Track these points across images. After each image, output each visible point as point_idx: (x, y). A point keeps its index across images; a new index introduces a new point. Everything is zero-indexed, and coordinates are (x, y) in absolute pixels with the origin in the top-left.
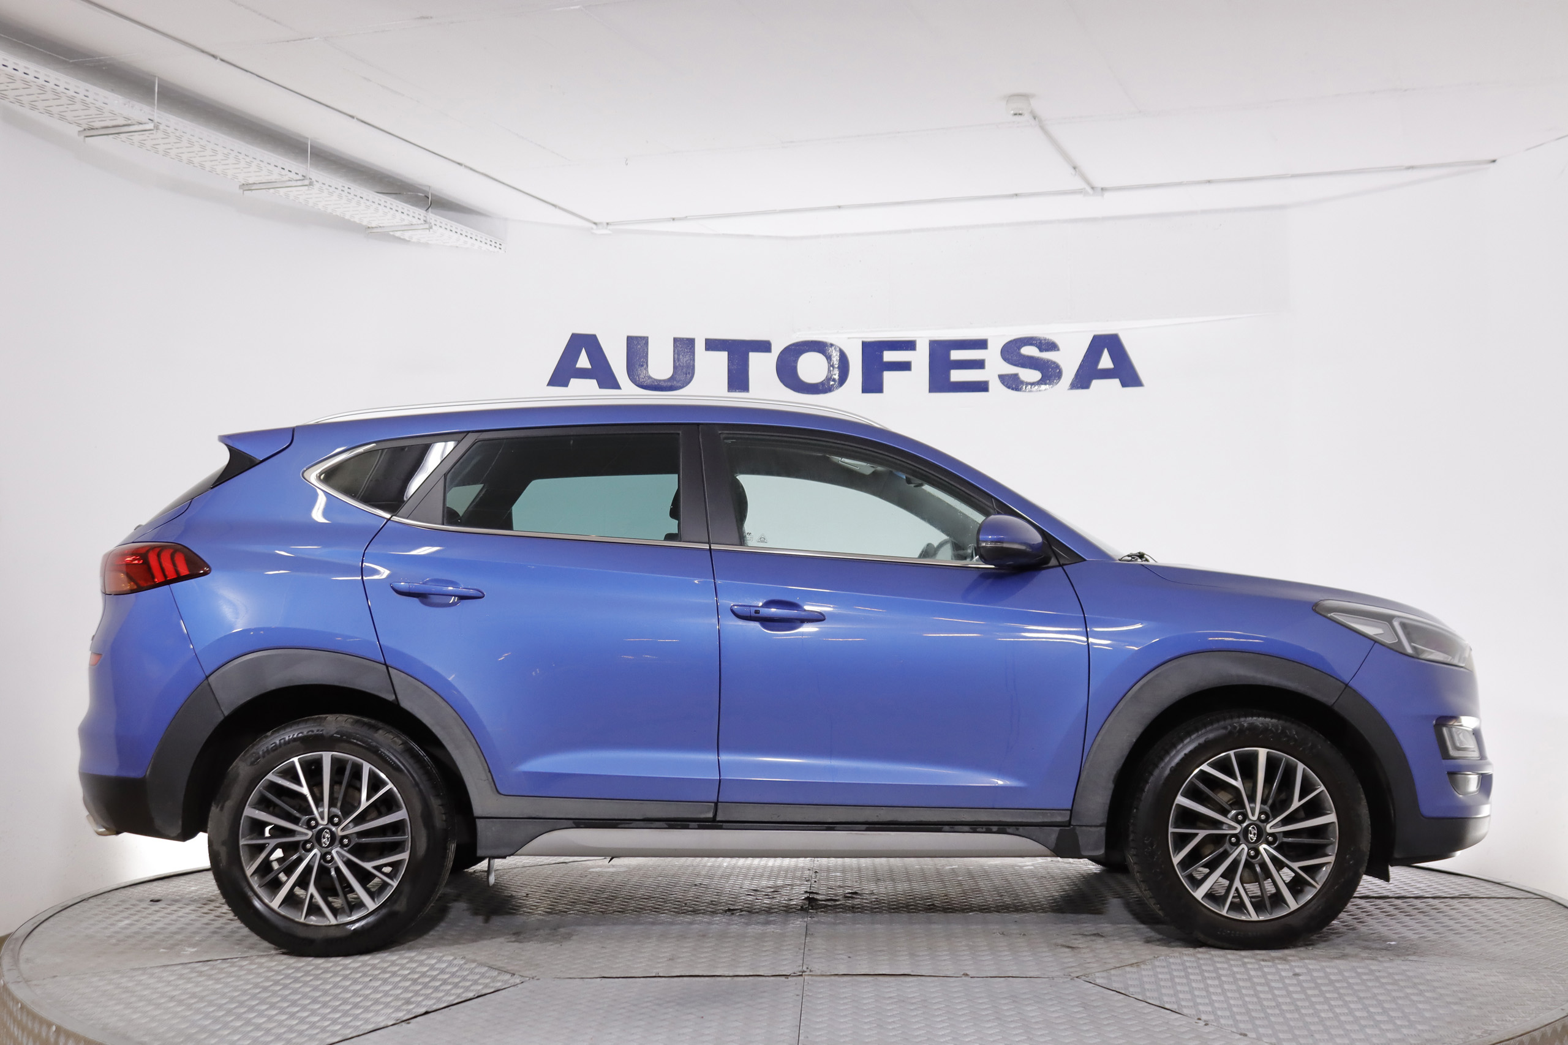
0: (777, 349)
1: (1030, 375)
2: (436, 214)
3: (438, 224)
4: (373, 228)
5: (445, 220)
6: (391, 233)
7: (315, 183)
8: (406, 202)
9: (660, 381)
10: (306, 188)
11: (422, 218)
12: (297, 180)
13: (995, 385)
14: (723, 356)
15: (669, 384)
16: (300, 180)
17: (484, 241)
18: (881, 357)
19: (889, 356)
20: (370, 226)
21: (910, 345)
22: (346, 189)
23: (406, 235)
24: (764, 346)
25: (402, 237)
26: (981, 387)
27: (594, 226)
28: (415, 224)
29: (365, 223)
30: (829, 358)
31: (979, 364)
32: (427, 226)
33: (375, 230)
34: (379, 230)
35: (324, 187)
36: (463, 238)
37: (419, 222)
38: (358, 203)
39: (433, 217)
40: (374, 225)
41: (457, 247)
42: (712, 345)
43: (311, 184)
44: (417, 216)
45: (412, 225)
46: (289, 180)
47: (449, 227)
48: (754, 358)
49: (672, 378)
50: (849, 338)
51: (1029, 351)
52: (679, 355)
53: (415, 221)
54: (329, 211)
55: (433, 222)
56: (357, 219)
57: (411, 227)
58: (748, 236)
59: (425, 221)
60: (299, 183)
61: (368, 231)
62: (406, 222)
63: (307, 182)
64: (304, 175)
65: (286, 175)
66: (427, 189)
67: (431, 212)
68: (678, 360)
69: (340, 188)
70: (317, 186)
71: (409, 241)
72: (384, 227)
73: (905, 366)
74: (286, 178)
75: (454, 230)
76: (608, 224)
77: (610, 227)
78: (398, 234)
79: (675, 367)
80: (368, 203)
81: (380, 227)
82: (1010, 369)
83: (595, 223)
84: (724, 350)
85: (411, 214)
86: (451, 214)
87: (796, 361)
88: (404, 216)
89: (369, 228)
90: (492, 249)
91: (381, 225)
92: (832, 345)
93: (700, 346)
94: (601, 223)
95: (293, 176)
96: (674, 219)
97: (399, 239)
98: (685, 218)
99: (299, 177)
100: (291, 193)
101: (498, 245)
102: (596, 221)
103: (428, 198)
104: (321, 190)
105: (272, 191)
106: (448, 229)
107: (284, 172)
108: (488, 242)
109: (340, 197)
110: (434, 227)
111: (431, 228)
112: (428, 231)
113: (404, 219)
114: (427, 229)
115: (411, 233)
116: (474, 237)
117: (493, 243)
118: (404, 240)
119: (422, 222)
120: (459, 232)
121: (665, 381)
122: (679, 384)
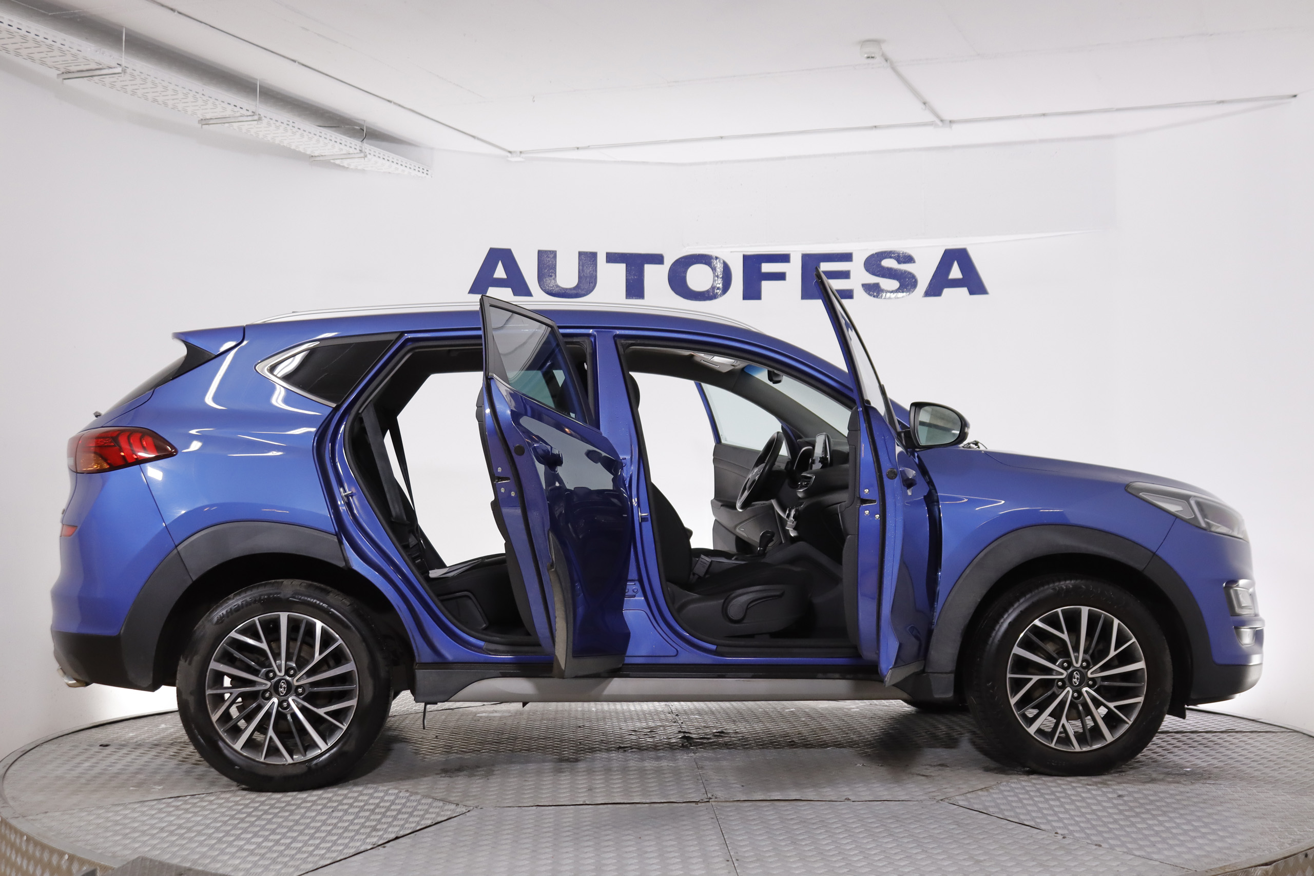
0: (669, 261)
1: (889, 284)
2: (370, 145)
3: (372, 153)
4: (315, 156)
5: (378, 150)
6: (332, 161)
7: (263, 118)
8: (344, 134)
9: (567, 289)
10: (256, 122)
11: (358, 148)
12: (247, 116)
13: (859, 293)
14: (620, 269)
15: (575, 292)
16: (250, 116)
17: (413, 167)
18: (760, 268)
19: (766, 268)
20: (313, 155)
21: (784, 258)
22: (290, 123)
23: (345, 163)
24: (657, 259)
25: (343, 166)
26: (848, 295)
27: (509, 155)
28: (353, 154)
29: (310, 153)
30: (714, 269)
31: (846, 275)
32: (362, 155)
33: (317, 159)
34: (321, 158)
35: (272, 121)
36: (394, 165)
37: (355, 150)
38: (302, 136)
39: (367, 146)
40: (316, 154)
41: (389, 173)
42: (612, 258)
43: (260, 119)
44: (353, 146)
45: (349, 153)
46: (242, 116)
47: (381, 156)
48: (649, 270)
49: (577, 287)
50: (731, 252)
51: (888, 263)
52: (583, 266)
53: (352, 151)
54: (277, 142)
55: (368, 152)
56: (301, 149)
57: (349, 156)
58: (644, 163)
59: (361, 151)
60: (250, 118)
61: (312, 160)
62: (344, 152)
63: (256, 117)
64: (254, 111)
65: (238, 112)
66: (362, 123)
67: (367, 143)
68: (583, 271)
69: (286, 122)
70: (265, 121)
71: (348, 168)
72: (326, 156)
73: (782, 277)
74: (238, 114)
75: (386, 158)
76: (521, 152)
77: (523, 155)
78: (338, 162)
79: (580, 277)
80: (310, 136)
82: (872, 279)
83: (510, 152)
84: (622, 262)
85: (348, 144)
86: (384, 144)
87: (685, 272)
88: (342, 146)
89: (311, 156)
90: (420, 174)
91: (323, 154)
92: (717, 258)
93: (601, 259)
94: (515, 152)
95: (244, 112)
96: (578, 148)
97: (339, 166)
98: (588, 148)
99: (250, 113)
100: (245, 126)
101: (425, 171)
102: (510, 150)
103: (363, 130)
104: (269, 124)
105: (227, 125)
106: (381, 158)
107: (236, 109)
108: (417, 169)
109: (286, 130)
110: (368, 156)
111: (366, 156)
112: (363, 159)
113: (342, 149)
114: (362, 157)
115: (350, 161)
116: (404, 164)
117: (421, 170)
118: (345, 168)
119: (358, 151)
120: (391, 160)
121: (570, 289)
122: (583, 292)
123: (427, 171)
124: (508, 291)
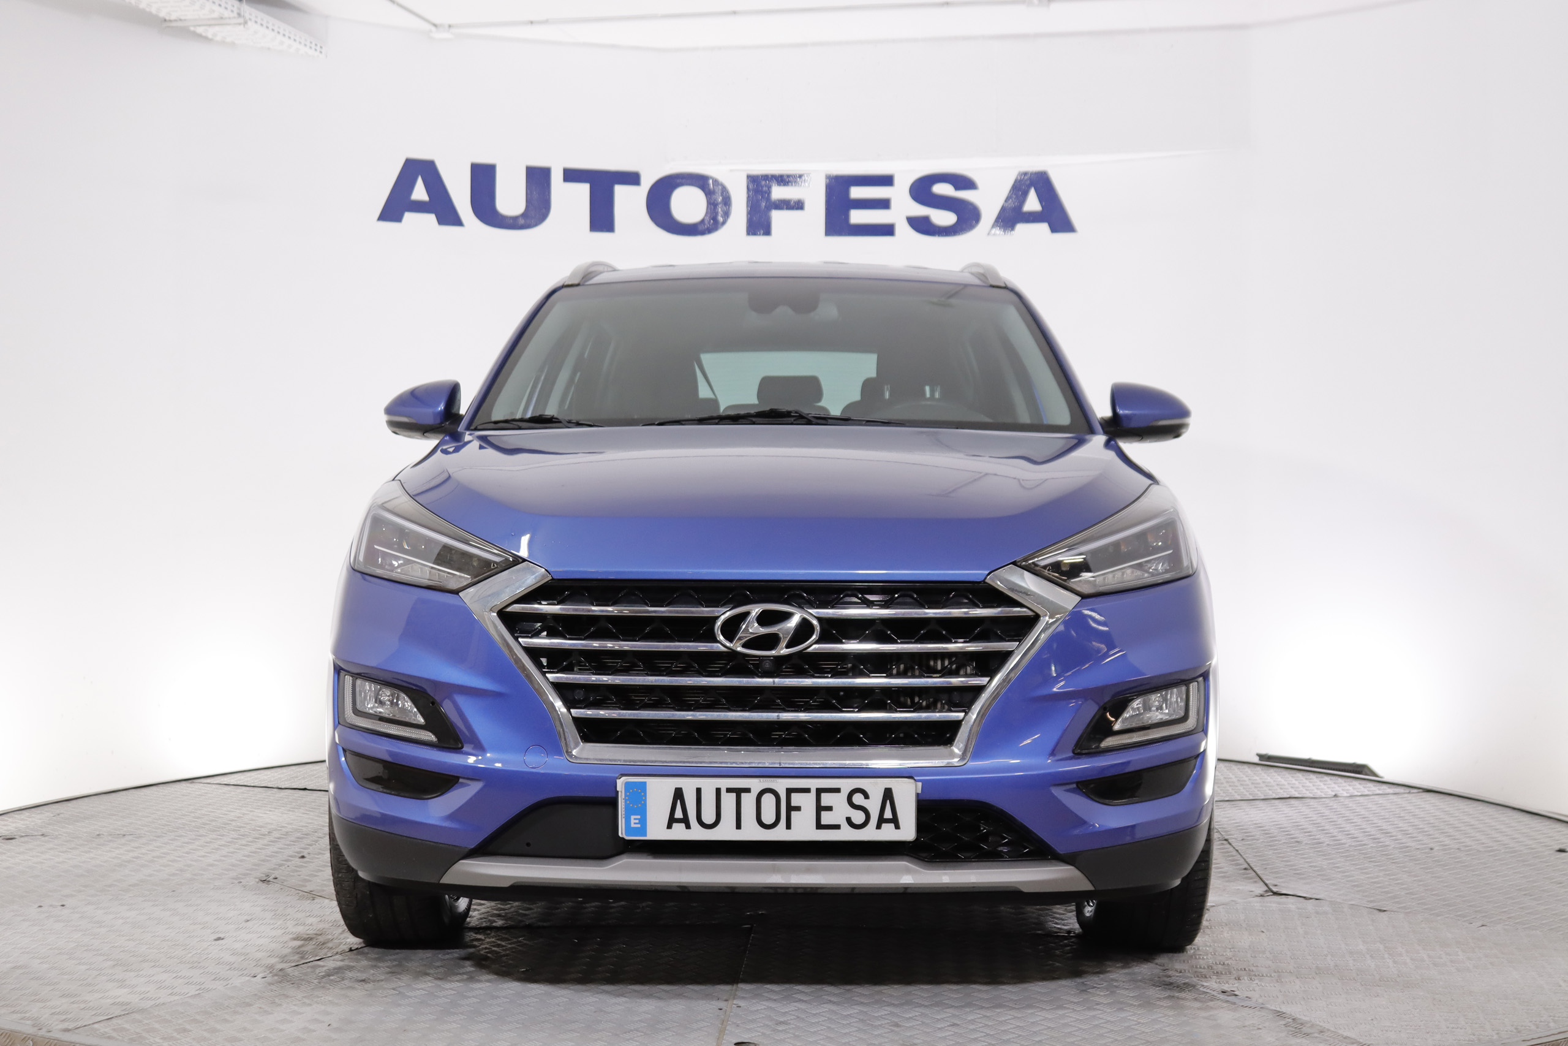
0: (647, 182)
1: (944, 218)
2: (250, 7)
3: (252, 19)
4: (170, 21)
5: (260, 15)
6: (192, 29)
9: (510, 217)
11: (235, 10)
13: (903, 229)
14: (583, 190)
15: (521, 221)
17: (303, 42)
18: (769, 193)
19: (778, 193)
20: (167, 18)
23: (210, 32)
24: (632, 178)
25: (204, 34)
26: (887, 230)
27: (433, 29)
28: (226, 18)
29: (162, 14)
30: (709, 193)
31: (884, 204)
32: (241, 20)
33: (174, 24)
34: (179, 24)
36: (280, 38)
37: (232, 15)
39: (248, 10)
40: (173, 17)
41: (269, 49)
42: (572, 176)
44: (228, 9)
45: (222, 18)
47: (265, 24)
49: (524, 215)
50: (731, 171)
51: (942, 189)
52: (532, 186)
53: (227, 14)
55: (247, 16)
56: (153, 9)
57: (221, 21)
58: (612, 46)
59: (239, 15)
61: (165, 25)
62: (215, 15)
67: (245, 4)
68: (532, 192)
71: (210, 39)
72: (185, 20)
73: (799, 205)
75: (271, 27)
76: (450, 26)
77: (452, 30)
78: (200, 30)
79: (528, 201)
81: (181, 20)
82: (921, 210)
83: (435, 25)
84: (585, 182)
86: (265, 7)
87: (669, 197)
88: (216, 8)
89: (165, 20)
90: (312, 52)
91: (182, 18)
92: (712, 178)
93: (557, 177)
94: (441, 24)
96: (532, 23)
97: (200, 36)
98: (546, 22)
101: (318, 48)
106: (266, 26)
108: (308, 44)
110: (250, 23)
111: (246, 23)
112: (242, 27)
113: (214, 11)
114: (240, 24)
115: (217, 28)
116: (292, 37)
117: (313, 46)
118: (206, 38)
119: (235, 15)
120: (276, 30)
122: (531, 222)
123: (321, 47)
124: (431, 218)
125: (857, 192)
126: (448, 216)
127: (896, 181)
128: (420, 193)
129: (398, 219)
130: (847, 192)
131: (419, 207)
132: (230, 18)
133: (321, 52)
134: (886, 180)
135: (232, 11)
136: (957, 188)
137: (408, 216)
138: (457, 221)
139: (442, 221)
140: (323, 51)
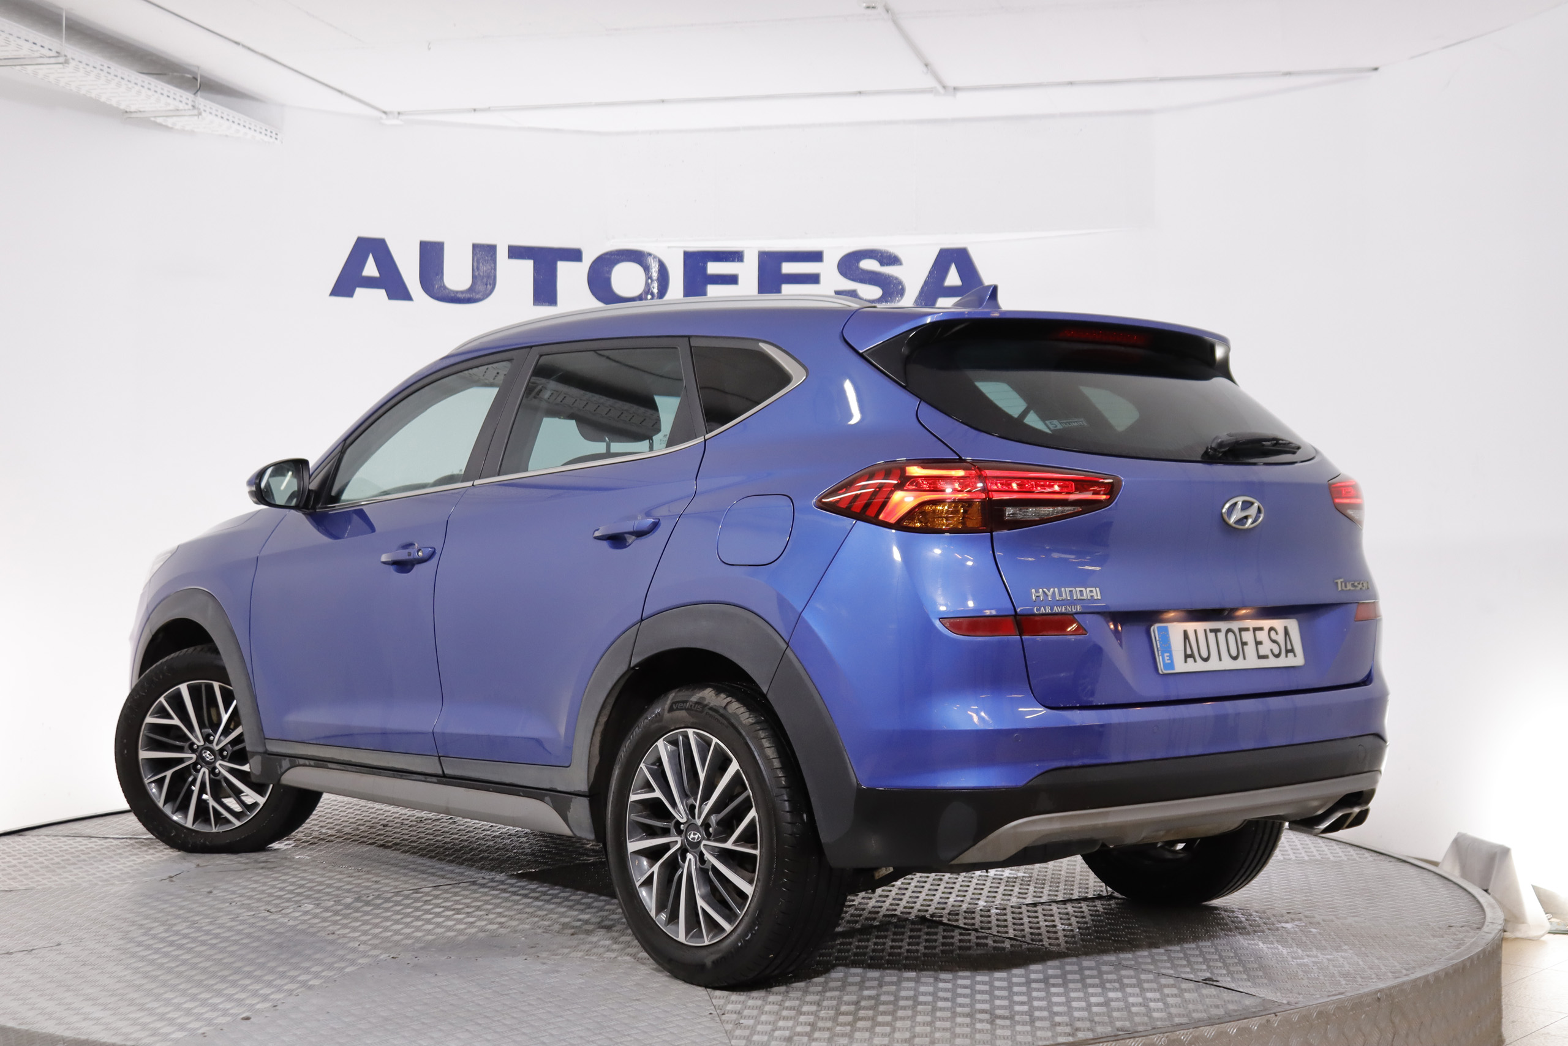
0: (588, 258)
1: (869, 292)
2: (206, 98)
3: (208, 110)
4: (131, 112)
5: (215, 106)
6: (152, 119)
7: (71, 61)
8: (168, 82)
9: (457, 292)
10: (61, 66)
11: (190, 103)
12: (50, 57)
14: (527, 266)
15: (468, 296)
16: (53, 57)
17: (258, 130)
18: (705, 269)
19: (713, 268)
20: (128, 110)
21: (735, 256)
22: (105, 68)
23: (169, 122)
24: (575, 255)
25: (164, 124)
27: (384, 116)
28: (181, 110)
29: (123, 107)
30: (647, 269)
31: (814, 278)
32: (196, 112)
33: (134, 115)
34: (139, 115)
35: (81, 66)
36: (235, 126)
37: (187, 107)
38: (119, 85)
39: (202, 101)
40: (133, 109)
41: (227, 136)
42: (516, 252)
43: (66, 62)
44: (184, 101)
45: (178, 110)
46: (41, 57)
47: (219, 114)
48: (564, 268)
49: (471, 289)
50: (669, 247)
51: (869, 265)
52: (478, 262)
53: (181, 106)
54: (83, 92)
55: (202, 108)
56: (114, 103)
57: (175, 112)
58: (557, 130)
59: (193, 106)
60: (53, 60)
61: (126, 116)
62: (171, 107)
63: (61, 60)
64: (58, 51)
65: (37, 51)
66: (195, 70)
67: (201, 97)
68: (478, 269)
69: (99, 67)
70: (73, 64)
71: (172, 128)
72: (144, 112)
73: (733, 280)
74: (37, 54)
75: (225, 117)
76: (399, 113)
77: (402, 117)
78: (159, 120)
79: (474, 277)
80: (130, 85)
81: (140, 111)
82: (848, 285)
83: (385, 113)
84: (529, 258)
85: (178, 98)
86: (220, 97)
87: (610, 272)
88: (170, 101)
89: (126, 112)
90: (267, 139)
91: (142, 110)
92: (650, 255)
93: (502, 254)
94: (391, 113)
95: (45, 52)
96: (475, 110)
97: (160, 125)
98: (488, 109)
99: (53, 54)
100: (43, 71)
101: (274, 135)
102: (386, 109)
103: (197, 80)
104: (77, 69)
105: (18, 68)
106: (219, 116)
107: (35, 48)
108: (263, 131)
109: (98, 77)
110: (204, 114)
111: (200, 114)
112: (196, 118)
113: (169, 104)
114: (195, 115)
115: (175, 119)
116: (247, 126)
117: (268, 133)
118: (166, 127)
119: (190, 107)
120: (231, 119)
121: (462, 292)
122: (478, 296)
123: (276, 134)
124: (381, 293)
125: (788, 268)
126: (397, 290)
127: (825, 257)
128: (371, 269)
129: (350, 294)
130: (779, 268)
131: (370, 283)
132: (185, 110)
133: (276, 139)
134: (816, 256)
135: (187, 104)
136: (882, 264)
137: (360, 292)
138: (406, 296)
139: (391, 296)
140: (278, 137)
